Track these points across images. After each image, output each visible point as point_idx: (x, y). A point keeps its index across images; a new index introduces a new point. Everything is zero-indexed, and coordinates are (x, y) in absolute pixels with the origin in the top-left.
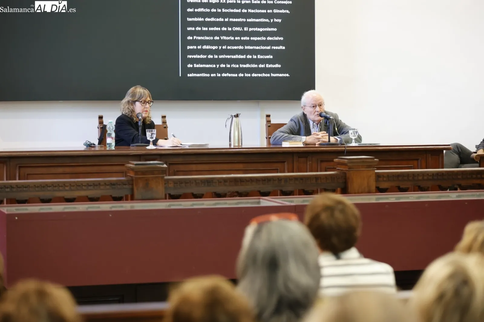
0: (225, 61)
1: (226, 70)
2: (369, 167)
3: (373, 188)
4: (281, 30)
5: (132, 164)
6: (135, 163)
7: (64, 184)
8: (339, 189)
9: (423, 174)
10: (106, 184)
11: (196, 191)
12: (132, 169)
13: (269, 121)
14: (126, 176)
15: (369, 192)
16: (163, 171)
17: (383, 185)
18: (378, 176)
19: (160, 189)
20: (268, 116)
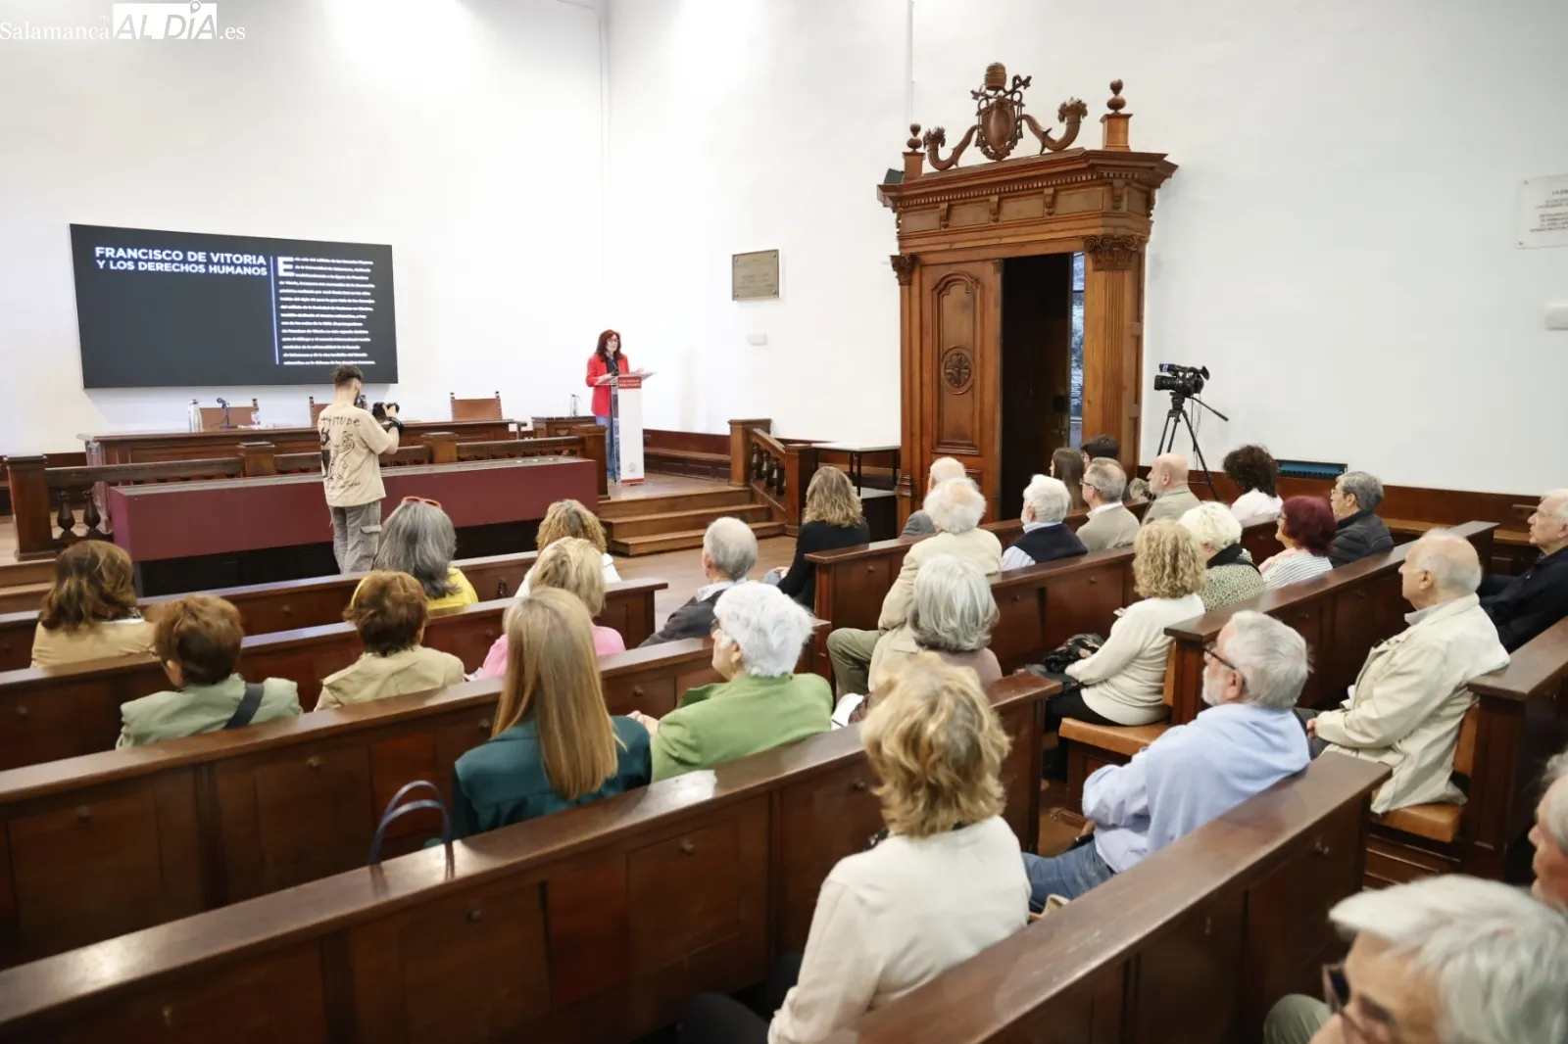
0: (317, 351)
1: (319, 359)
2: (451, 441)
3: (456, 459)
4: (366, 325)
5: (243, 445)
6: (246, 444)
7: (179, 465)
8: (426, 461)
9: (495, 445)
10: (218, 463)
11: (303, 466)
12: (242, 450)
13: (312, 402)
14: (236, 455)
15: (450, 461)
16: (271, 451)
17: (462, 456)
18: (458, 448)
19: (268, 464)
20: (311, 398)
